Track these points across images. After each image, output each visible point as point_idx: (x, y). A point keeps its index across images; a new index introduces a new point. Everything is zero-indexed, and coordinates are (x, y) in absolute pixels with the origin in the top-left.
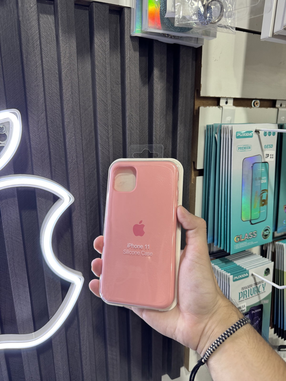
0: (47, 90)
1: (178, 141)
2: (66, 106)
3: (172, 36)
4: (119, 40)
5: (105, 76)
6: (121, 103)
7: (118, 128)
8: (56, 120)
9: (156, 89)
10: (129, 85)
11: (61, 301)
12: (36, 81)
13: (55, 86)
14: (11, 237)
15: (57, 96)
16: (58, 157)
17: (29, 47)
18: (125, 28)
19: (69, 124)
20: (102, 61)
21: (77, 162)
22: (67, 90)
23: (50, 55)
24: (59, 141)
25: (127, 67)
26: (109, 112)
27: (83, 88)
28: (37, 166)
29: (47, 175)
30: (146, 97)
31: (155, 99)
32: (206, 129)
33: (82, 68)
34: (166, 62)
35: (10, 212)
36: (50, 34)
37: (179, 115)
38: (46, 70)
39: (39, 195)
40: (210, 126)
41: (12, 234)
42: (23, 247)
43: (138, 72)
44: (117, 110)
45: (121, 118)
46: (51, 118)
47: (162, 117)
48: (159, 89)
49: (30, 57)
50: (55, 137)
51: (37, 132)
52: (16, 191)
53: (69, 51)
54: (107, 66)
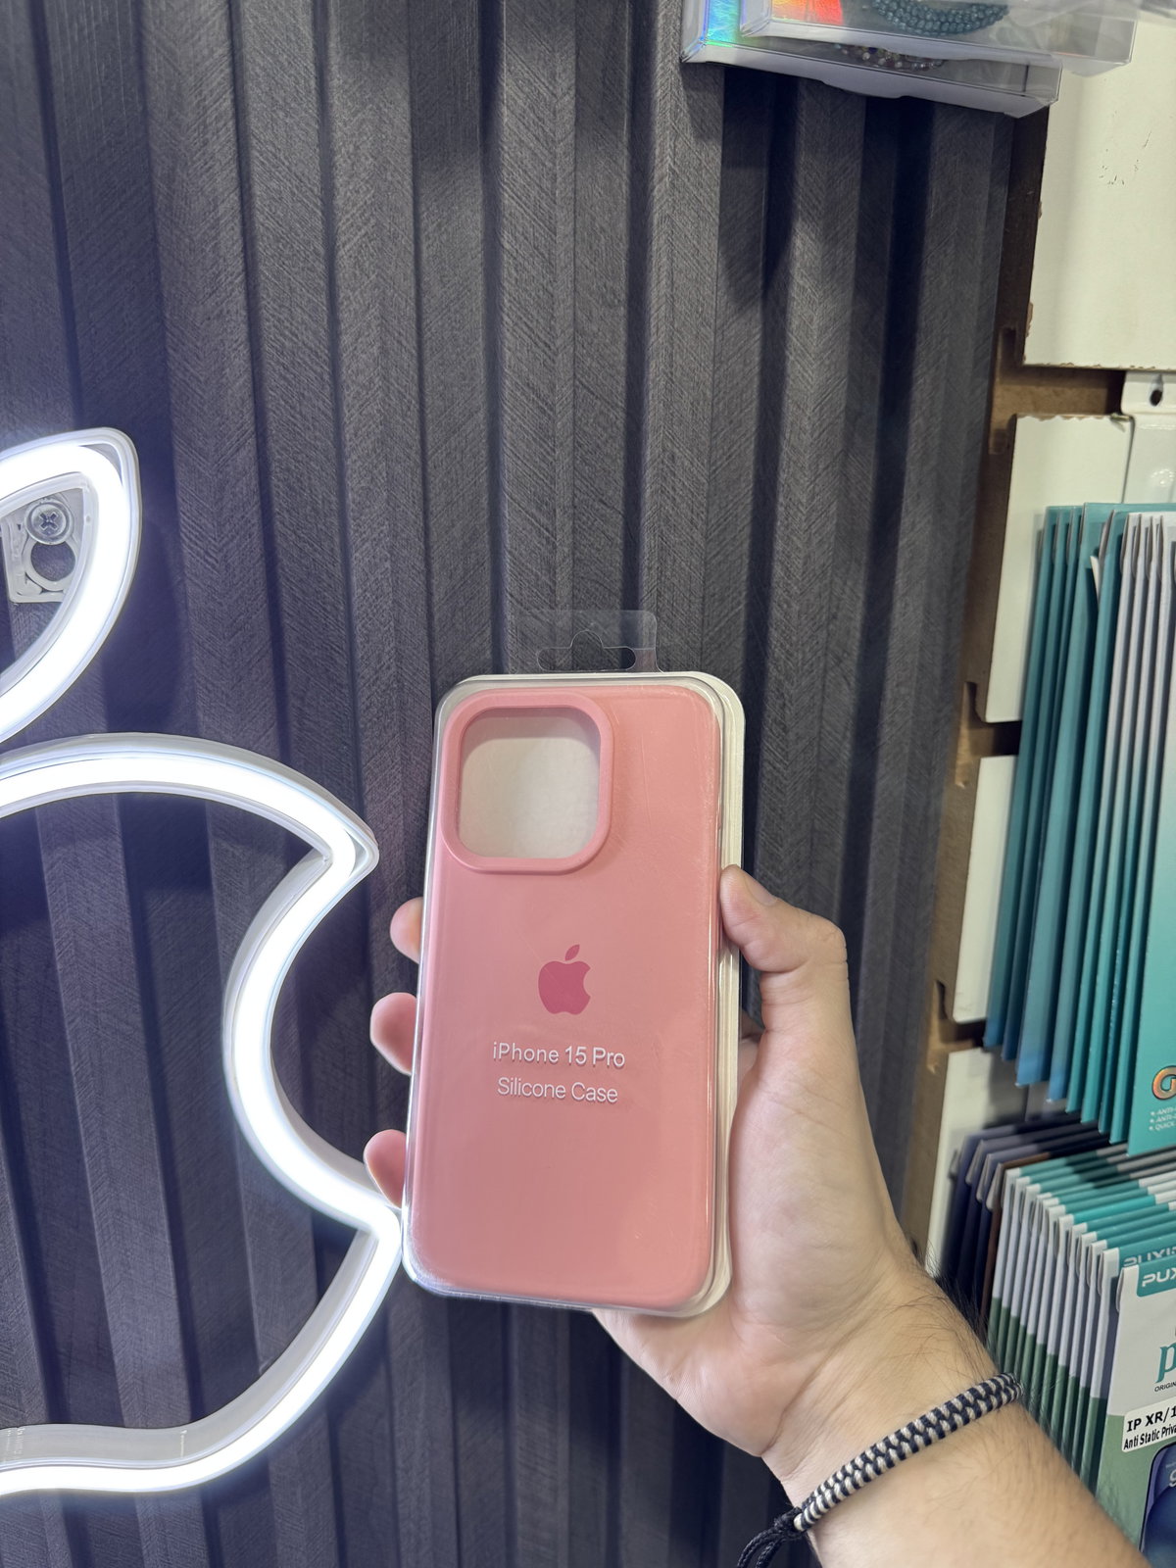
0: (272, 336)
1: (900, 582)
2: (352, 416)
3: (896, 59)
4: (626, 87)
5: (549, 264)
6: (624, 394)
7: (602, 515)
8: (310, 478)
9: (798, 327)
10: (663, 308)
11: (314, 1298)
12: (214, 292)
13: (310, 316)
14: (92, 1012)
15: (317, 364)
16: (316, 654)
17: (179, 126)
18: (656, 19)
19: (367, 499)
20: (533, 193)
21: (398, 682)
22: (359, 336)
23: (287, 163)
24: (325, 577)
25: (661, 222)
26: (561, 444)
27: (443, 326)
28: (212, 695)
29: (260, 737)
30: (747, 369)
31: (792, 376)
32: (1041, 526)
33: (439, 226)
34: (856, 193)
35: (88, 902)
36: (290, 63)
37: (907, 459)
38: (268, 238)
39: (221, 828)
40: (1067, 512)
41: (95, 998)
42: (144, 1057)
43: (715, 243)
44: (605, 429)
45: (621, 469)
46: (288, 470)
47: (821, 467)
48: (814, 327)
49: (185, 176)
50: (303, 561)
51: (215, 539)
52: (116, 810)
53: (373, 145)
54: (561, 215)
